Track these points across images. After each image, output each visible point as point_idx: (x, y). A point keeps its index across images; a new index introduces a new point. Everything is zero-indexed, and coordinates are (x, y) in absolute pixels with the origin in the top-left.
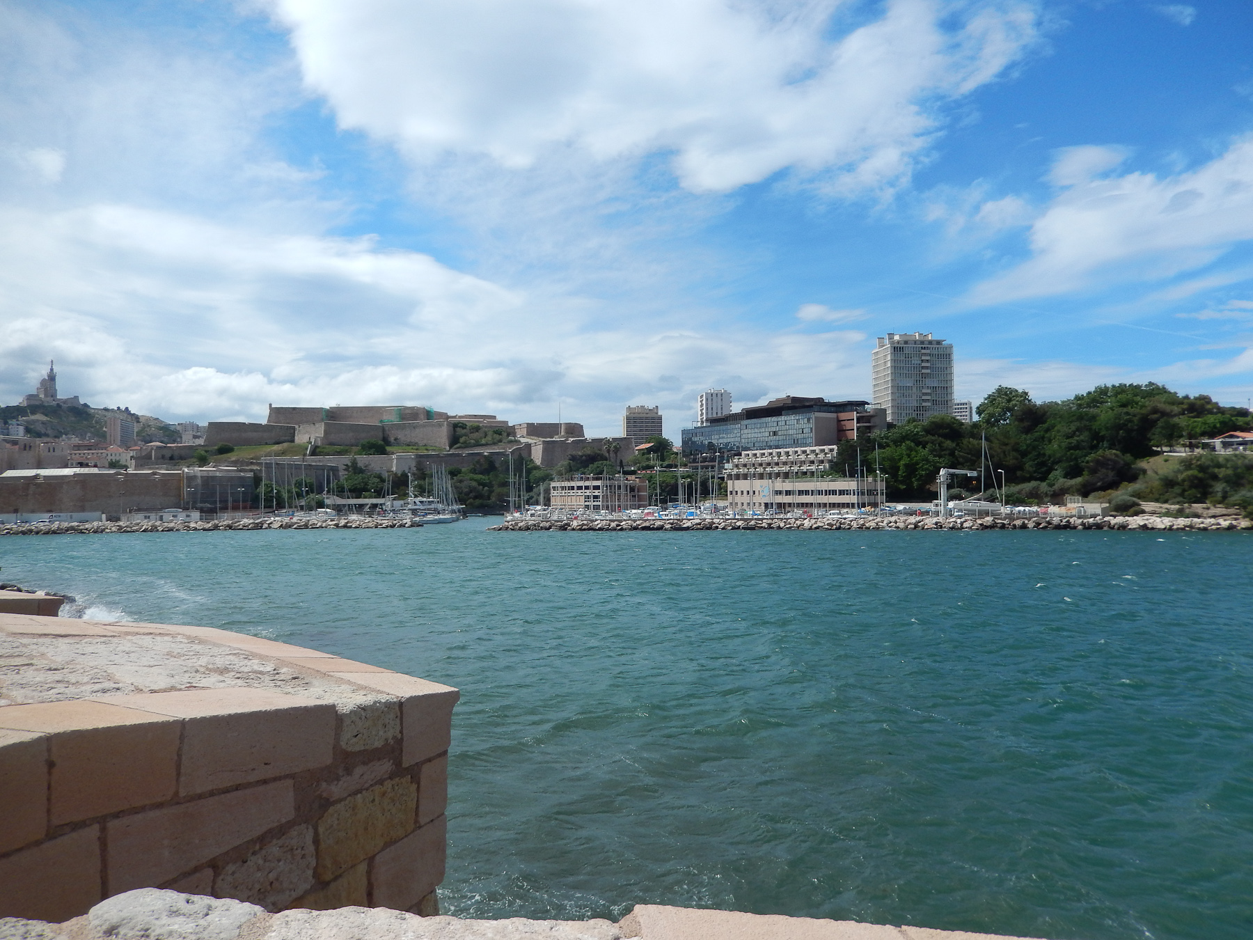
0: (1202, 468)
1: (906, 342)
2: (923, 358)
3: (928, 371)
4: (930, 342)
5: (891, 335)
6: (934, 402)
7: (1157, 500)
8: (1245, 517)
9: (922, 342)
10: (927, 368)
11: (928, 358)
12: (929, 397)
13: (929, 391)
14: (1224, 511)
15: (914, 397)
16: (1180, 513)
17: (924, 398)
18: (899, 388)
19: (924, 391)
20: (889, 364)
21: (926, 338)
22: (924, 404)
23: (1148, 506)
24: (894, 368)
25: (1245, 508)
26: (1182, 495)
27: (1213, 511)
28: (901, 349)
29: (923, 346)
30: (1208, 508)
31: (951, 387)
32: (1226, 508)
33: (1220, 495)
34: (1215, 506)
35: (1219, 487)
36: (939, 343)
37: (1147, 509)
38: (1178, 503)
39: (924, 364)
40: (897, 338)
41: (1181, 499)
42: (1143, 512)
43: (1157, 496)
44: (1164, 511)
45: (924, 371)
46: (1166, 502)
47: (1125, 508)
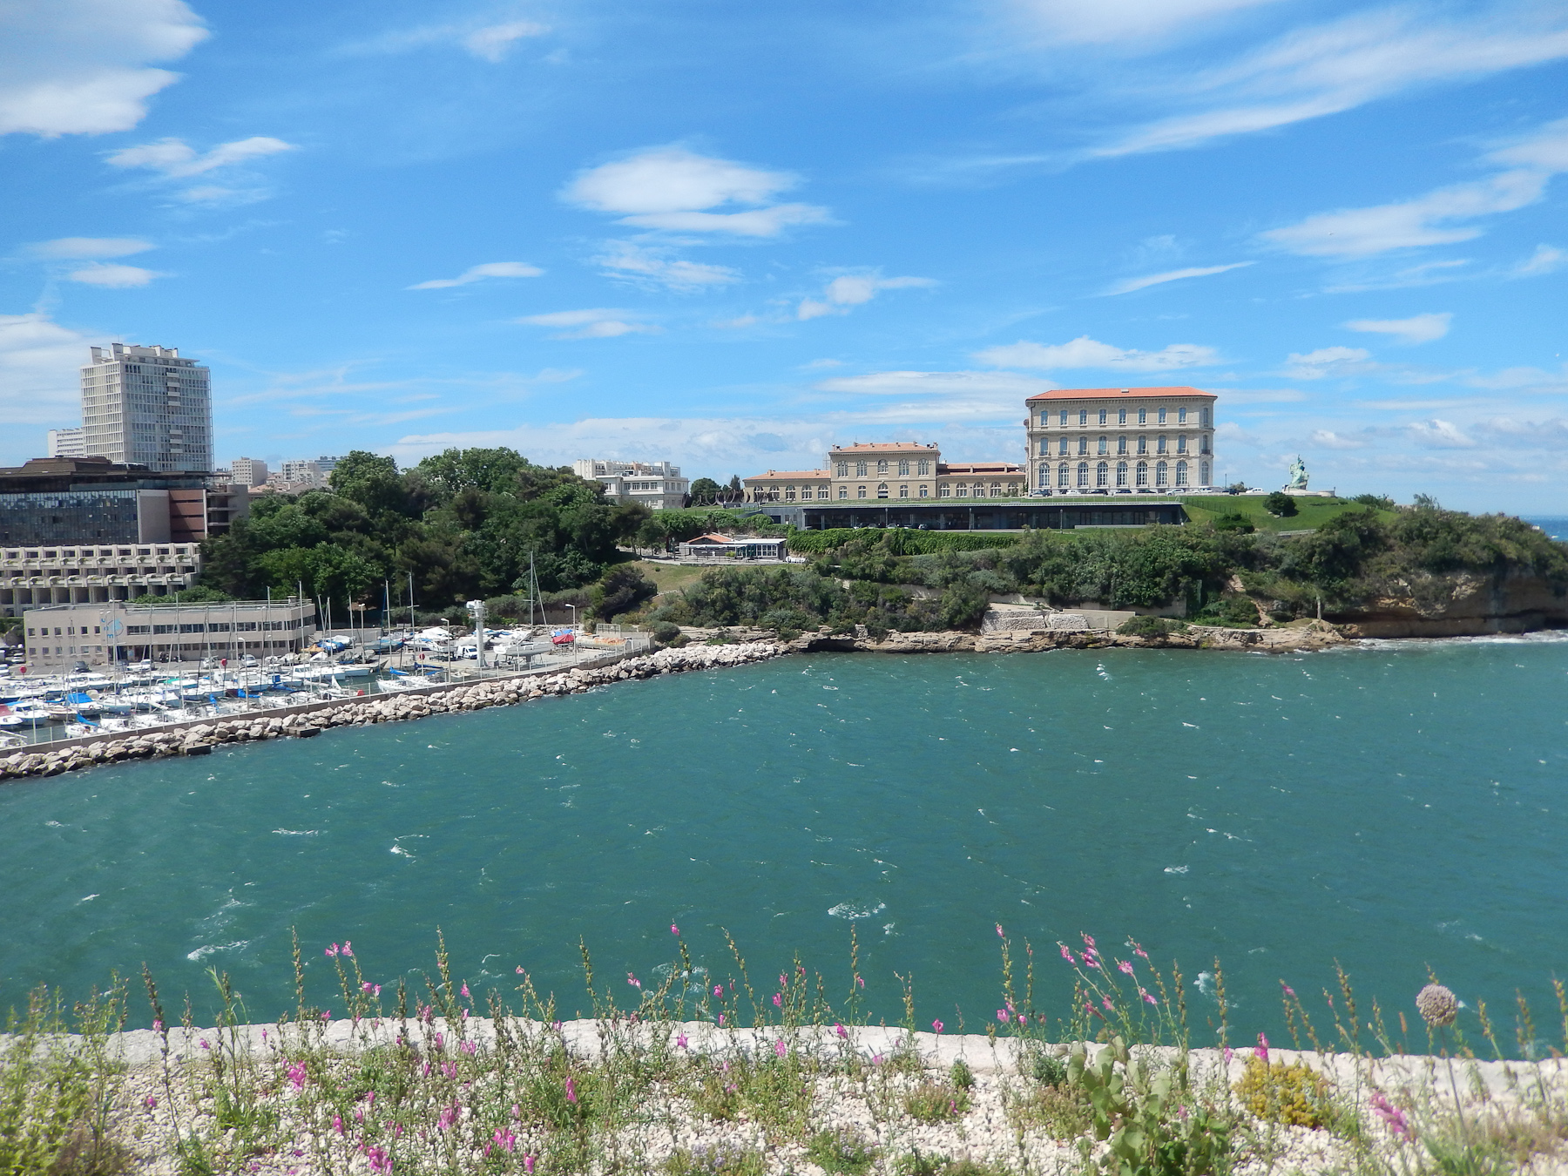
0: (727, 585)
1: (142, 360)
2: (170, 384)
3: (177, 404)
4: (177, 362)
5: (117, 347)
6: (187, 448)
7: (691, 624)
8: (780, 640)
9: (166, 362)
10: (175, 398)
11: (177, 385)
12: (179, 441)
13: (179, 432)
14: (760, 634)
15: (158, 439)
16: (721, 639)
17: (172, 441)
18: (136, 426)
19: (172, 432)
20: (118, 390)
21: (167, 356)
22: (173, 451)
23: (688, 631)
24: (128, 396)
25: (779, 629)
26: (714, 617)
27: (750, 634)
28: (136, 369)
29: (169, 367)
30: (745, 632)
31: (209, 427)
32: (763, 631)
33: (750, 615)
34: (751, 629)
35: (748, 606)
36: (188, 363)
37: (692, 636)
38: (715, 626)
39: (170, 394)
40: (127, 351)
41: (714, 622)
42: (689, 640)
43: (691, 620)
44: (707, 637)
45: (171, 403)
46: (701, 625)
47: (669, 638)
